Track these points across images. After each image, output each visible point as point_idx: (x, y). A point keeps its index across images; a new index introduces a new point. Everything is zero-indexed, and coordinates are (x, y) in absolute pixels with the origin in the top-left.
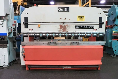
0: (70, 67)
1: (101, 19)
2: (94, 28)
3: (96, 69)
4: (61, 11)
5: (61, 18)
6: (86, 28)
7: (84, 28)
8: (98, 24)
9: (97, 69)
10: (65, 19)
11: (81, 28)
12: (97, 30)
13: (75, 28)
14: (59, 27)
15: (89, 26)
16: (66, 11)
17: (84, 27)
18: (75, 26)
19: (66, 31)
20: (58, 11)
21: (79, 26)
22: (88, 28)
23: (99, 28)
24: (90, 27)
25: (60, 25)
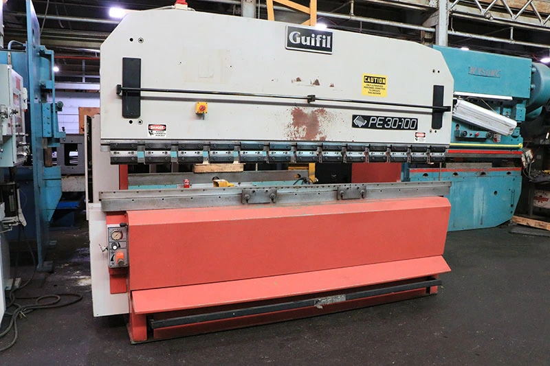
0: (341, 298)
1: (438, 91)
2: (416, 129)
3: (425, 293)
4: (300, 45)
5: (298, 80)
6: (391, 128)
7: (384, 128)
8: (431, 110)
9: (428, 290)
10: (317, 83)
11: (373, 126)
12: (427, 135)
13: (354, 126)
14: (290, 119)
15: (400, 119)
16: (321, 48)
17: (384, 124)
18: (354, 117)
19: (318, 138)
20: (290, 44)
21: (367, 118)
22: (399, 128)
23: (434, 127)
24: (403, 125)
25: (292, 108)
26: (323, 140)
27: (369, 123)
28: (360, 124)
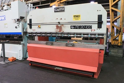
0: (61, 69)
2: (91, 28)
3: (92, 77)
4: (57, 11)
5: (57, 19)
6: (82, 29)
7: (80, 29)
8: (97, 23)
10: (61, 19)
11: (76, 28)
13: (71, 28)
14: (56, 27)
15: (85, 26)
16: (62, 11)
17: (80, 27)
18: (71, 26)
19: (62, 31)
20: (55, 11)
21: (75, 26)
22: (85, 28)
23: (98, 28)
25: (56, 25)
26: (63, 32)
27: (75, 27)
28: (73, 28)
